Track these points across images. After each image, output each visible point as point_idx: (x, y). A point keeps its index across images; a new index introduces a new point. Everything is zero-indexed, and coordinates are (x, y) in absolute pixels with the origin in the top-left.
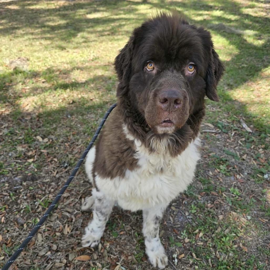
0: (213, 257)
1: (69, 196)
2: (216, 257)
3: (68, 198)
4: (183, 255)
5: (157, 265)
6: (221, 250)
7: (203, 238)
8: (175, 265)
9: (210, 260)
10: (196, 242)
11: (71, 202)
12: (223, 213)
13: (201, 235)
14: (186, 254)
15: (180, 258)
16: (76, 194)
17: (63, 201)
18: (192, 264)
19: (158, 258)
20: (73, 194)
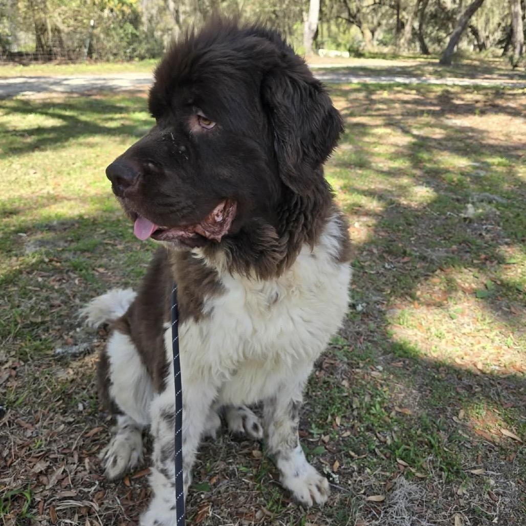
0: (377, 444)
1: (49, 467)
2: (380, 442)
3: (47, 472)
4: (337, 464)
5: (313, 498)
6: (380, 429)
7: (345, 424)
8: (336, 484)
9: (377, 450)
10: (340, 436)
11: (61, 478)
12: (344, 377)
13: (338, 421)
14: (340, 460)
15: (335, 470)
16: (62, 456)
17: (40, 484)
18: (359, 470)
19: (311, 485)
20: (55, 460)
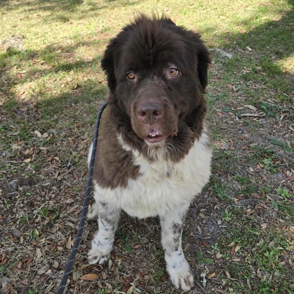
0: (253, 276)
1: (73, 203)
2: (257, 276)
3: (71, 205)
4: (214, 274)
5: (180, 285)
6: (263, 268)
7: (241, 253)
8: (203, 287)
9: (248, 280)
10: (231, 258)
11: (75, 210)
12: (267, 221)
13: (237, 248)
14: (217, 273)
15: (209, 278)
16: (81, 199)
17: (65, 209)
18: (226, 286)
19: (181, 277)
20: (77, 200)
